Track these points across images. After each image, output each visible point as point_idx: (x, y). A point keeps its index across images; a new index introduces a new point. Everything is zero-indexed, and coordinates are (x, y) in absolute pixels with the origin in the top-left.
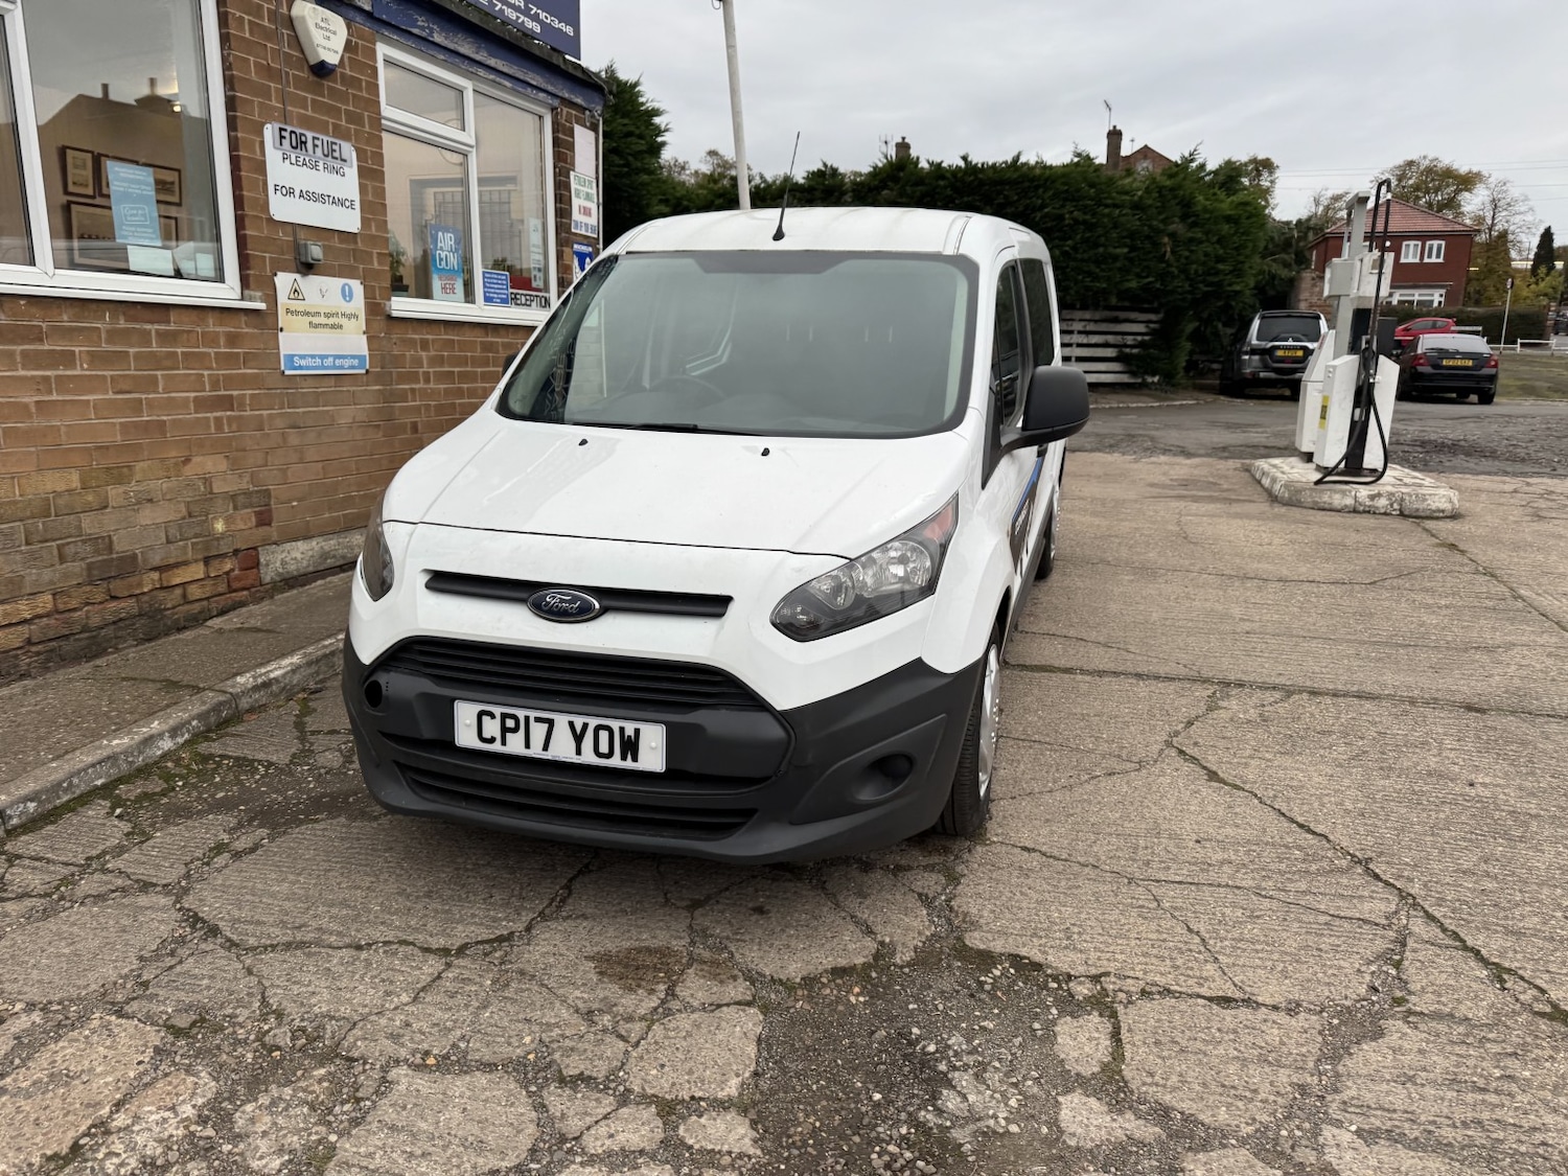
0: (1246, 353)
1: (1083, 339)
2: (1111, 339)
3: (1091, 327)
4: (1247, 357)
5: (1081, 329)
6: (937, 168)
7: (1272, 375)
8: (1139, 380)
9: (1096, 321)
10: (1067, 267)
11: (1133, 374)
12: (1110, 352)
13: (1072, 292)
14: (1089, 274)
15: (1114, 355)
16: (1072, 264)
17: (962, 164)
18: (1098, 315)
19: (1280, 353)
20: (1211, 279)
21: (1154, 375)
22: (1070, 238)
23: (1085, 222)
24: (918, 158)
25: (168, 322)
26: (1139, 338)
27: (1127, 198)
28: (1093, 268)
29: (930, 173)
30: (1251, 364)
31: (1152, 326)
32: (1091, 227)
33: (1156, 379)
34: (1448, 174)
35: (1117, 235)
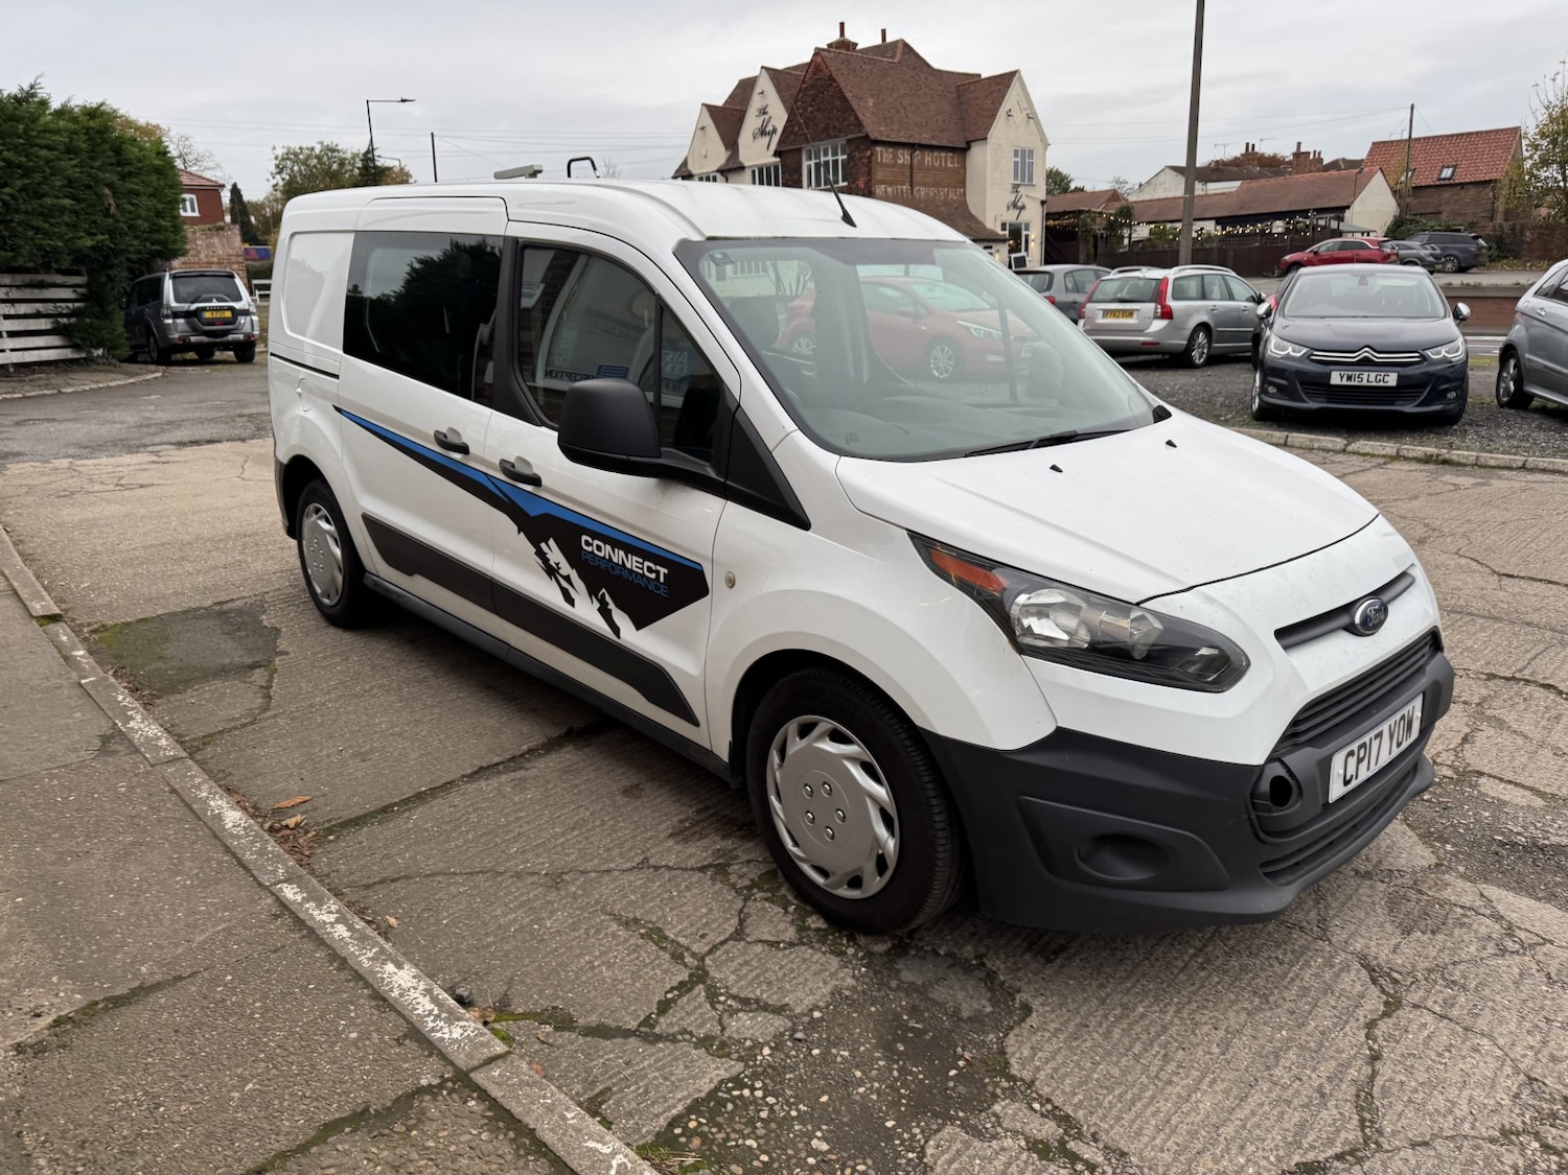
0: (168, 317)
1: (9, 310)
2: (40, 307)
3: (15, 294)
4: (170, 321)
7: (204, 339)
8: (83, 355)
9: (18, 287)
10: (12, 221)
11: (75, 347)
12: (44, 324)
13: (21, 252)
14: (37, 230)
15: (49, 327)
16: (17, 217)
18: (19, 279)
19: (207, 315)
20: (157, 236)
21: (97, 348)
23: (20, 166)
26: (70, 305)
28: (38, 222)
30: (178, 328)
31: (78, 290)
32: (27, 172)
33: (100, 352)
35: (58, 184)
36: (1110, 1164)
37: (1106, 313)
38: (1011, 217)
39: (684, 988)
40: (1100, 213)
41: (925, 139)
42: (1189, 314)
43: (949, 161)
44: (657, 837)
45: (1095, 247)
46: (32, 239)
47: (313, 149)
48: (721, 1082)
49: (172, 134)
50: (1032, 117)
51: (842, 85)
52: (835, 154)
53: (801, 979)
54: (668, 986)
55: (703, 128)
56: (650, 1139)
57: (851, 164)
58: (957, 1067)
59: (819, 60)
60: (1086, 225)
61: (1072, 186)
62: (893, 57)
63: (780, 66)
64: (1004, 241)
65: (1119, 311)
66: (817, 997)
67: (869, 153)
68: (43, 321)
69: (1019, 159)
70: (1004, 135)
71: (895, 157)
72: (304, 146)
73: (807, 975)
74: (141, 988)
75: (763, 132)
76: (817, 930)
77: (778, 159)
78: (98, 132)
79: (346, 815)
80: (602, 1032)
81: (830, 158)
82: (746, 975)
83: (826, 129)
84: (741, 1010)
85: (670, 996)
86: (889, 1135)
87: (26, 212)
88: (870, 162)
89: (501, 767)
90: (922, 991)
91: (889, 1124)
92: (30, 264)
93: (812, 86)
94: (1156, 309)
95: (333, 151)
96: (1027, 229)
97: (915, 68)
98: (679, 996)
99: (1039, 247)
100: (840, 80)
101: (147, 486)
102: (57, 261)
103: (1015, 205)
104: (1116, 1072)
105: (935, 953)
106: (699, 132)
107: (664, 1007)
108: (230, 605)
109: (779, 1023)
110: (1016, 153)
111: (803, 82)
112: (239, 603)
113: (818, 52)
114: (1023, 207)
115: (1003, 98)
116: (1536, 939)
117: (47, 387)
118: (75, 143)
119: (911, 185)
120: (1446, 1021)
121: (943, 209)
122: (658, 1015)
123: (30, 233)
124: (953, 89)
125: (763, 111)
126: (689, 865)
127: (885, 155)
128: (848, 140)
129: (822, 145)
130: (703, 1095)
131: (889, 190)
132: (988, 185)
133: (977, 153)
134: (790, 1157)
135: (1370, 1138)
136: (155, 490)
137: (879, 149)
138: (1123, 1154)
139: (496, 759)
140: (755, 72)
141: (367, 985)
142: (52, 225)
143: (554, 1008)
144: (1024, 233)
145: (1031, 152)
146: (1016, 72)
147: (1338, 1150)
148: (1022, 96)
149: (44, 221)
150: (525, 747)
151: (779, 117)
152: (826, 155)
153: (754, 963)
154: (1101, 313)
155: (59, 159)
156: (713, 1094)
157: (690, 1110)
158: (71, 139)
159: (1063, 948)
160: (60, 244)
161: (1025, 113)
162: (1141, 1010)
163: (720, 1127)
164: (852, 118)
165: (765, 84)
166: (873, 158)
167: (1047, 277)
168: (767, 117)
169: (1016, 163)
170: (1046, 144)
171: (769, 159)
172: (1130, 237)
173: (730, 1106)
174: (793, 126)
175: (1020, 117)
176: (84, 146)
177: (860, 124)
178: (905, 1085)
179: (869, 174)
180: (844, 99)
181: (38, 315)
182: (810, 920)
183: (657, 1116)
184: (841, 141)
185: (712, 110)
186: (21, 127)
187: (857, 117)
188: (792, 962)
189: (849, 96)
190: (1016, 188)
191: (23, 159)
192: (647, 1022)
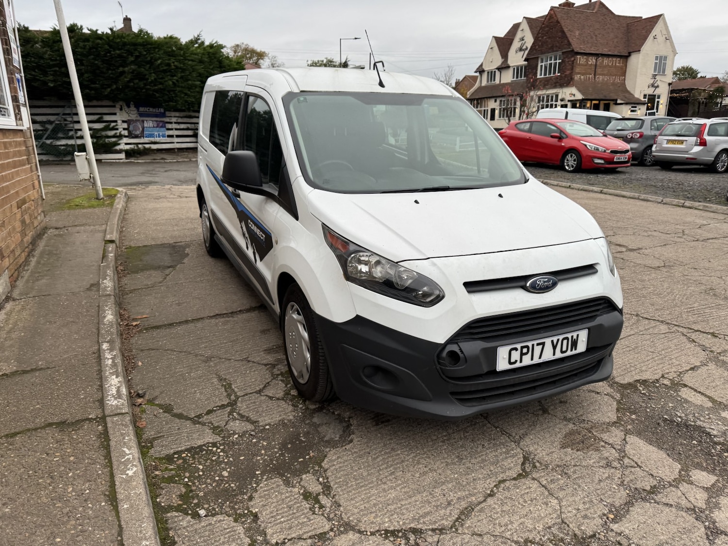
1: (178, 126)
2: (189, 126)
3: (180, 120)
5: (176, 121)
6: (94, 33)
9: (181, 117)
10: (176, 90)
13: (180, 103)
14: (186, 94)
15: (192, 134)
16: (178, 89)
17: (109, 32)
18: (182, 114)
22: (175, 76)
23: (181, 68)
24: (81, 27)
27: (196, 57)
28: (186, 91)
29: (89, 35)
32: (183, 70)
34: (253, 52)
35: (195, 75)
36: (330, 508)
37: (669, 141)
38: (650, 91)
39: (223, 407)
40: (705, 90)
41: (605, 51)
42: (717, 144)
43: (618, 62)
44: (259, 350)
45: (699, 108)
46: (183, 98)
47: (323, 61)
48: (208, 443)
49: (269, 55)
50: (668, 38)
51: (563, 24)
52: (555, 59)
53: (271, 413)
54: (217, 405)
55: (492, 48)
56: (163, 456)
57: (563, 64)
58: (304, 458)
59: (552, 12)
60: (694, 96)
61: (699, 76)
62: (593, 10)
63: (534, 17)
64: (644, 104)
65: (676, 140)
66: (272, 421)
67: (573, 59)
68: (190, 131)
69: (658, 61)
70: (650, 49)
71: (587, 60)
72: (320, 60)
73: (275, 412)
74: (35, 369)
75: (521, 49)
76: (293, 395)
77: (526, 63)
78: (213, 54)
79: (155, 324)
80: (180, 416)
81: (553, 62)
82: (250, 407)
83: (552, 48)
84: (238, 419)
85: (215, 409)
86: (255, 476)
87: (182, 87)
88: (573, 63)
89: (225, 316)
90: (316, 426)
91: (257, 473)
92: (184, 108)
93: (547, 26)
94: (697, 140)
95: (331, 62)
96: (659, 97)
97: (604, 15)
98: (218, 410)
99: (665, 107)
100: (563, 23)
101: (189, 197)
102: (193, 107)
103: (653, 85)
104: (365, 474)
105: (333, 413)
106: (490, 50)
107: (209, 412)
108: (179, 244)
109: (250, 427)
110: (657, 58)
111: (543, 24)
112: (183, 243)
113: (552, 9)
114: (658, 86)
115: (652, 29)
116: (633, 464)
117: (186, 158)
118: (203, 59)
119: (595, 75)
120: (544, 488)
121: (611, 87)
122: (205, 415)
123: (183, 95)
124: (625, 25)
125: (522, 39)
126: (262, 362)
127: (582, 60)
128: (563, 53)
129: (549, 55)
130: (196, 446)
131: (582, 77)
132: (638, 74)
133: (634, 59)
134: (210, 475)
135: (455, 526)
136: (190, 199)
137: (578, 57)
138: (340, 506)
139: (224, 312)
140: (520, 20)
141: (101, 382)
142: (191, 92)
143: (170, 404)
144: (657, 100)
145: (666, 58)
146: (660, 16)
147: (434, 527)
148: (664, 28)
149: (189, 91)
150: (239, 309)
151: (529, 41)
152: (551, 60)
153: (257, 403)
154: (666, 141)
155: (196, 65)
156: (200, 447)
157: (187, 450)
158: (202, 57)
159: (388, 421)
160: (194, 100)
161: (664, 37)
162: (399, 452)
163: (194, 458)
164: (566, 41)
165: (525, 26)
166: (575, 61)
167: (641, 121)
168: (523, 42)
169: (656, 63)
170: (675, 53)
171: (523, 63)
172: (721, 103)
173: (204, 452)
174: (535, 46)
175: (661, 39)
176: (206, 60)
177: (569, 44)
178: (277, 461)
179: (572, 69)
180: (563, 32)
181: (188, 129)
182: (292, 391)
183: (172, 449)
184: (559, 53)
185: (497, 39)
186: (182, 52)
187: (568, 41)
188: (273, 406)
189: (566, 30)
190: (654, 76)
191: (182, 65)
192: (199, 416)
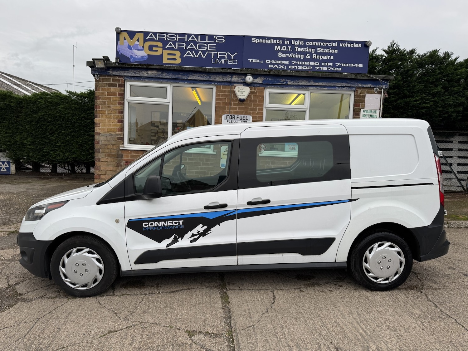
25: (191, 156)
